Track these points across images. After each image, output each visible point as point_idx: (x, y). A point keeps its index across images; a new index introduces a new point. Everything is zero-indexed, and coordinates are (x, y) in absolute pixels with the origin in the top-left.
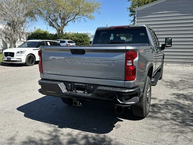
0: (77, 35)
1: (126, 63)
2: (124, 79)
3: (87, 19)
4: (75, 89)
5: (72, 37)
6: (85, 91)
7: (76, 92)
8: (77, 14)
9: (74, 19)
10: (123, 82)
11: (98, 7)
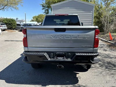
0: (7, 19)
1: (95, 36)
2: (93, 47)
3: (13, 9)
4: (56, 57)
5: (3, 21)
6: (64, 57)
7: (57, 58)
8: (6, 5)
9: (3, 8)
10: (92, 49)
11: (21, 2)
